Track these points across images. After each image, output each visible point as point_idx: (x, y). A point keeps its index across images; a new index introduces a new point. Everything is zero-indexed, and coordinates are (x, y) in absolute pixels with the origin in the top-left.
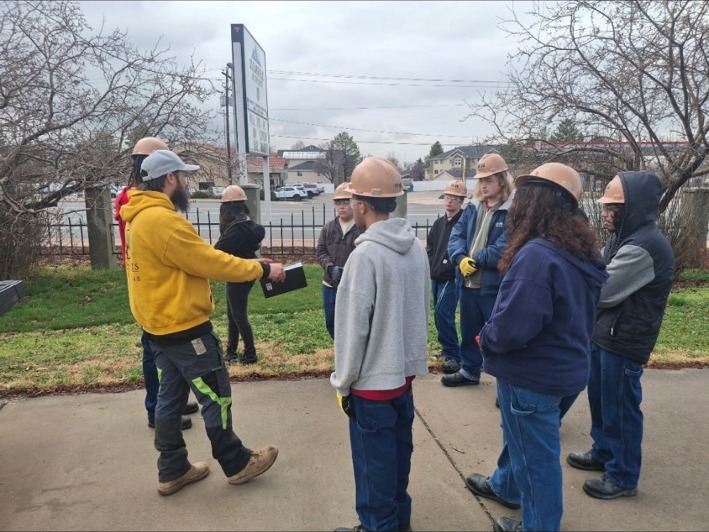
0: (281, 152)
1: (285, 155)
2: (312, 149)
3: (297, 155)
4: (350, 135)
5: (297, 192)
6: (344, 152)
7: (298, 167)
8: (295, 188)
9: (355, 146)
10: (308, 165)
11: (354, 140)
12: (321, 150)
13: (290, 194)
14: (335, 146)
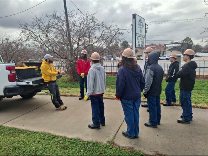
0: (165, 45)
1: (167, 46)
2: (177, 43)
3: (170, 45)
4: (190, 38)
5: (167, 57)
6: (188, 44)
7: (170, 49)
8: (166, 56)
9: (192, 41)
10: (174, 48)
11: (191, 40)
12: (179, 43)
13: (165, 58)
14: (184, 41)
